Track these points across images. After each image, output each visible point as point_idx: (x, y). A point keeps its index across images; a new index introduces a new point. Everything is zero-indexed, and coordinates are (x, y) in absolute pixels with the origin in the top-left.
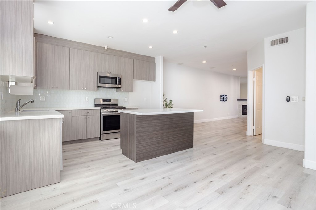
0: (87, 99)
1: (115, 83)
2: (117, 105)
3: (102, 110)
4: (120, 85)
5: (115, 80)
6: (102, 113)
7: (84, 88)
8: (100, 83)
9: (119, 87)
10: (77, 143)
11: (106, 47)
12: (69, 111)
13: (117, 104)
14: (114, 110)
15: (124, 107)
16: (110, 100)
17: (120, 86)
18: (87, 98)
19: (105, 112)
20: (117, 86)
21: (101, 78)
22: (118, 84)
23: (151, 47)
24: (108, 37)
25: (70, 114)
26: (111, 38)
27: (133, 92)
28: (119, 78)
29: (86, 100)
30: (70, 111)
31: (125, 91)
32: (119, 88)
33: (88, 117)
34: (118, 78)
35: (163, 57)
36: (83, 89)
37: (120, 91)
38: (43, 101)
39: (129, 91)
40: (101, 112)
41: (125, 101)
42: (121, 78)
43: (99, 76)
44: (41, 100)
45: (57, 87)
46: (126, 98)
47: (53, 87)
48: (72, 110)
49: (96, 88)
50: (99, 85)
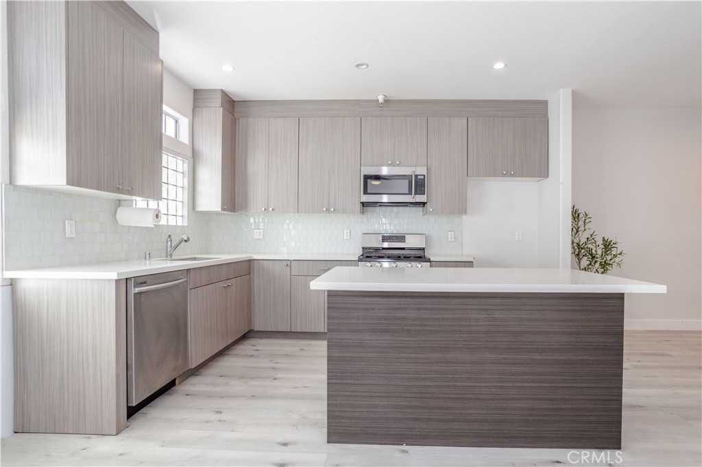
0: (345, 234)
1: (408, 191)
3: (361, 265)
4: (423, 196)
5: (409, 182)
7: (329, 208)
8: (366, 192)
9: (421, 201)
10: (305, 339)
11: (381, 99)
12: (285, 263)
13: (424, 249)
16: (401, 238)
17: (423, 198)
18: (345, 231)
20: (413, 198)
21: (369, 181)
22: (416, 194)
23: (499, 66)
24: (358, 66)
25: (288, 269)
26: (365, 67)
27: (466, 213)
28: (419, 177)
29: (345, 238)
30: (289, 263)
34: (416, 176)
35: (574, 92)
36: (328, 210)
37: (426, 213)
38: (259, 239)
39: (452, 212)
41: (449, 240)
42: (424, 176)
43: (365, 176)
44: (255, 237)
45: (273, 210)
46: (453, 233)
47: (266, 207)
48: (291, 261)
49: (358, 206)
50: (365, 198)
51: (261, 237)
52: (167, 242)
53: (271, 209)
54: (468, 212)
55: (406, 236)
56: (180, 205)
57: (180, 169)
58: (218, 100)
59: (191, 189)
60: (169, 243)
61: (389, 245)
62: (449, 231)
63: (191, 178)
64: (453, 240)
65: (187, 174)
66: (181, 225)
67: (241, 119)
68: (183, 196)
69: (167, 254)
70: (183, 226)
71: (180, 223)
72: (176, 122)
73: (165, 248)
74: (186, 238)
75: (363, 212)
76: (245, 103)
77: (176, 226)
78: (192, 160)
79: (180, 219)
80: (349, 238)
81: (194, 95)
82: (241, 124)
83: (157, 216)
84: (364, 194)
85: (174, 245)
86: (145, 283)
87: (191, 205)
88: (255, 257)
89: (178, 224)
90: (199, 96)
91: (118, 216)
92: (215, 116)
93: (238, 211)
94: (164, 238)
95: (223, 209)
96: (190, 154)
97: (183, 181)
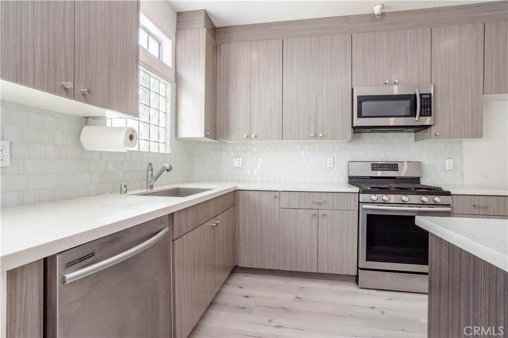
0: (328, 161)
1: (411, 112)
2: (417, 180)
3: (364, 197)
4: (429, 118)
5: (411, 103)
6: (365, 206)
7: (317, 134)
8: (360, 115)
9: (427, 123)
11: (377, 12)
12: (273, 194)
13: (418, 178)
14: (405, 198)
15: (445, 189)
16: (394, 167)
17: (427, 121)
18: (328, 159)
19: (374, 203)
20: (417, 121)
21: (364, 104)
22: (421, 115)
25: (277, 200)
27: (481, 137)
28: (424, 96)
29: (328, 166)
30: (277, 194)
31: (450, 137)
32: (426, 127)
33: (321, 213)
34: (421, 95)
36: (316, 136)
37: (430, 138)
38: (239, 168)
39: (463, 136)
40: (359, 202)
41: (447, 168)
42: (430, 94)
43: (359, 97)
44: (234, 166)
45: (255, 136)
46: (452, 160)
47: (249, 135)
48: (280, 192)
49: (350, 131)
50: (358, 122)
51: (241, 166)
52: (148, 171)
53: (254, 136)
54: (484, 135)
55: (399, 164)
56: (162, 131)
57: (162, 93)
58: (201, 21)
59: (174, 114)
60: (150, 173)
61: (377, 174)
62: (448, 159)
63: (174, 102)
64: (452, 168)
65: (169, 98)
66: (164, 152)
67: (222, 45)
68: (165, 121)
69: (147, 185)
70: (165, 154)
71: (162, 151)
72: (160, 44)
73: (146, 178)
74: (167, 166)
75: (353, 138)
76: (226, 29)
77: (159, 153)
78: (174, 84)
79: (162, 146)
80: (332, 166)
81: (177, 18)
82: (222, 50)
83: (131, 137)
84: (358, 117)
85: (155, 174)
86: (92, 255)
87: (173, 131)
88: (241, 186)
89: (161, 152)
90: (181, 19)
91: (83, 138)
92: (198, 37)
93: (219, 139)
94: (145, 167)
95: (206, 136)
96: (173, 78)
97: (166, 106)
